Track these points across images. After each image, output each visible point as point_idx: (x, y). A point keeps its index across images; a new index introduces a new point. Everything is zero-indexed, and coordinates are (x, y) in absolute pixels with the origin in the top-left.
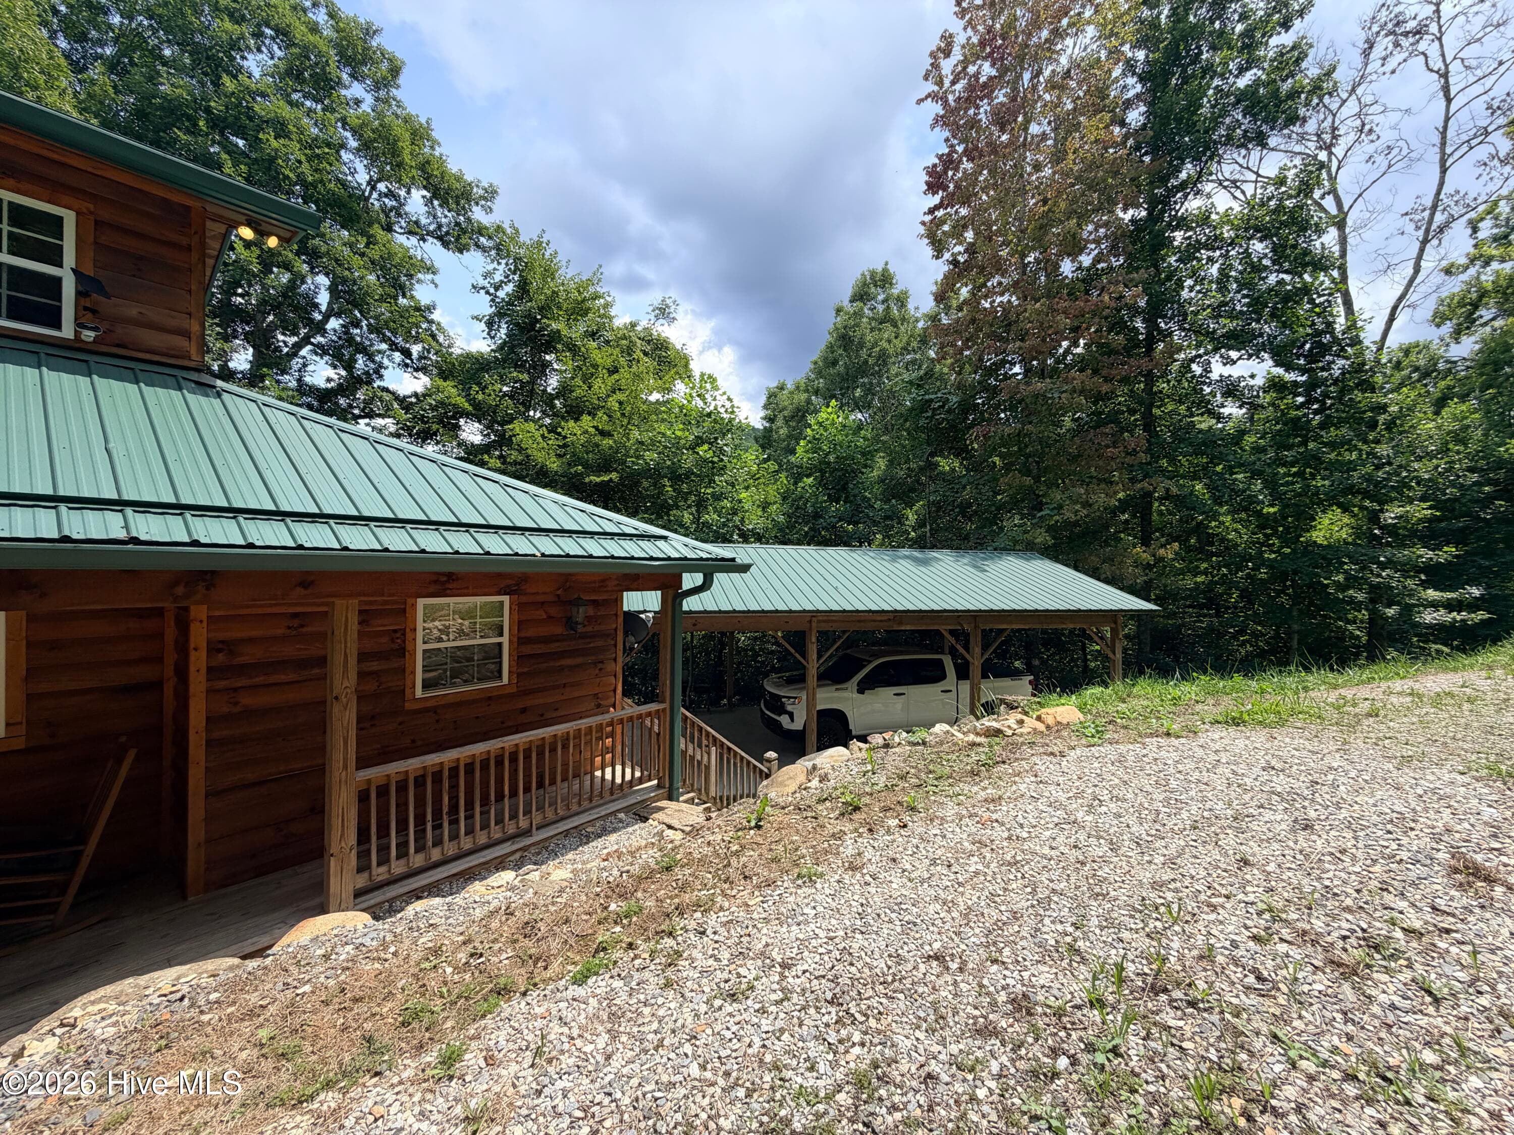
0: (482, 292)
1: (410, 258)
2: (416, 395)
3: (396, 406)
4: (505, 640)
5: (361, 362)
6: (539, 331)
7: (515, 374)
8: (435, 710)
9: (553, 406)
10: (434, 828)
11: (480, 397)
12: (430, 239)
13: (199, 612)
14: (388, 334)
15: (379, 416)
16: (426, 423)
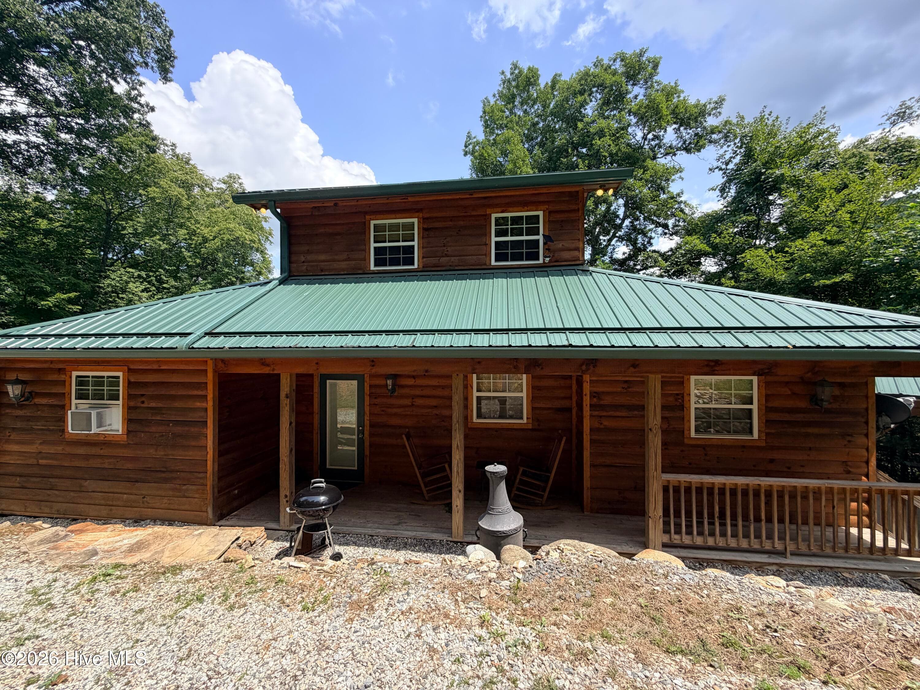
0: (717, 170)
1: (667, 169)
2: (671, 250)
3: (660, 259)
4: (755, 407)
5: (640, 239)
6: (763, 181)
7: (744, 218)
8: (704, 447)
9: (776, 232)
10: (709, 523)
11: (718, 240)
12: (679, 152)
13: (587, 378)
14: (655, 218)
15: (651, 267)
16: (679, 265)
